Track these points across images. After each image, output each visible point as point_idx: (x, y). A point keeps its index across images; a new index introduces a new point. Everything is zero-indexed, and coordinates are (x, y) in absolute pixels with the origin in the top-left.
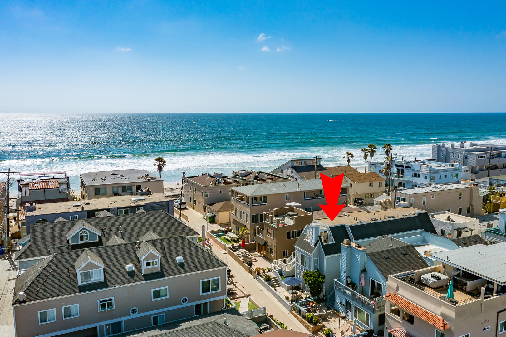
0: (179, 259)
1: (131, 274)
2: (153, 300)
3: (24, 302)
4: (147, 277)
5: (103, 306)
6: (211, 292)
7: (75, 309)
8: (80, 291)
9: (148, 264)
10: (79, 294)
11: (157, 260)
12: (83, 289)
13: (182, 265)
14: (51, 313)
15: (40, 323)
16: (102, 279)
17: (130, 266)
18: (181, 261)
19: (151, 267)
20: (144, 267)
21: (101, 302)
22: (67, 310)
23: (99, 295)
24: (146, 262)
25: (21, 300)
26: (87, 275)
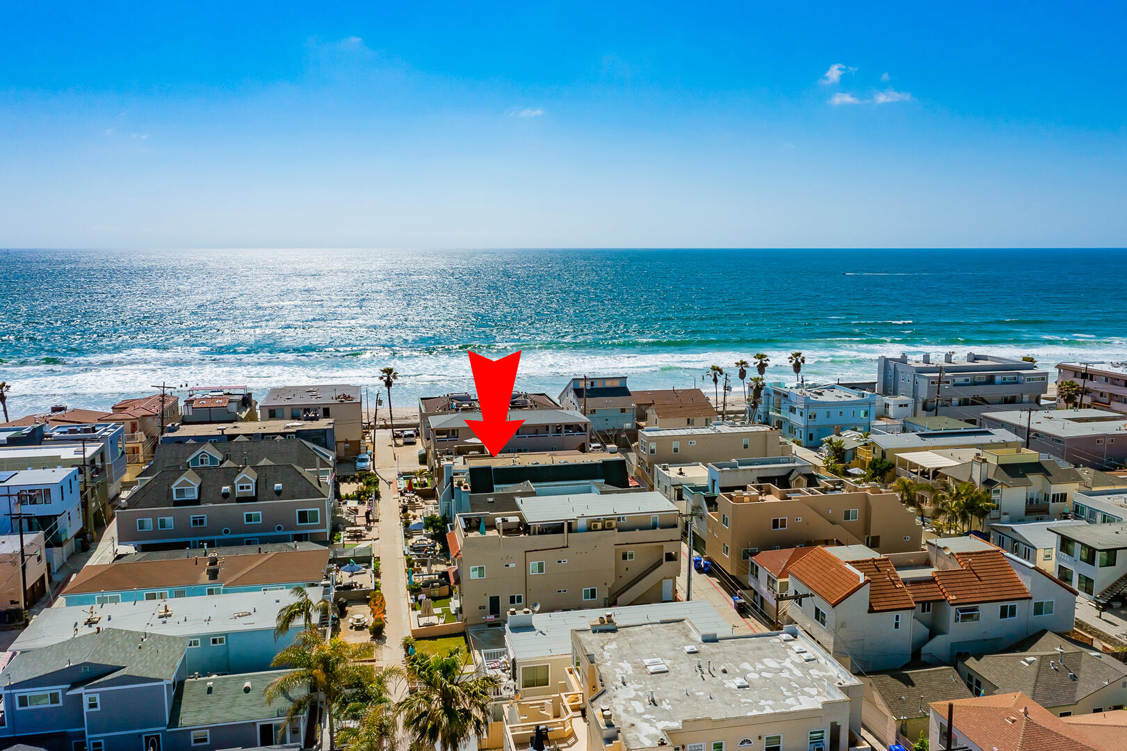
0: (278, 486)
1: (226, 496)
2: (245, 523)
3: (125, 508)
4: (240, 500)
5: (195, 522)
6: (308, 524)
7: (169, 520)
8: (174, 506)
9: (242, 488)
10: (172, 508)
11: (250, 485)
12: (177, 504)
13: (278, 493)
14: (149, 522)
15: (138, 530)
16: (196, 497)
17: (226, 488)
18: (278, 489)
19: (245, 490)
20: (238, 490)
21: (194, 518)
22: (163, 523)
23: (192, 512)
24: (239, 485)
25: (122, 507)
26: (180, 492)
